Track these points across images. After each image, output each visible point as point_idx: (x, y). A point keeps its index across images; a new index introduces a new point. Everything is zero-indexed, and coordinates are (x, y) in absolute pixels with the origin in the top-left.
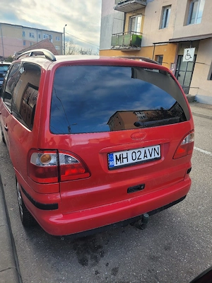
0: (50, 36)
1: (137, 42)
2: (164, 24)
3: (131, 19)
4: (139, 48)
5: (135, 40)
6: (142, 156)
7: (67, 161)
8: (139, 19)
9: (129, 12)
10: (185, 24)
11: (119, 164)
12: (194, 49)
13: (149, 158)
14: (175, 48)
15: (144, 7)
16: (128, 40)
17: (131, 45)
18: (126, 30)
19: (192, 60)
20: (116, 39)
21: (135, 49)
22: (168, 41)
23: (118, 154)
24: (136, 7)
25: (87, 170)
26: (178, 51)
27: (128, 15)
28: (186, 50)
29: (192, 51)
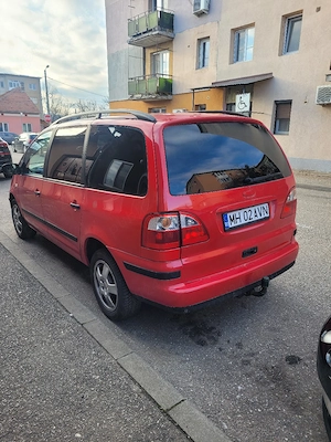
0: (22, 84)
1: (167, 88)
2: (202, 63)
3: (154, 57)
4: (170, 97)
5: (164, 85)
6: (253, 216)
7: (187, 224)
8: (166, 56)
9: (149, 47)
10: (232, 62)
11: (233, 225)
12: (249, 95)
13: (259, 217)
14: (222, 94)
15: (171, 40)
16: (153, 86)
17: (158, 93)
18: (148, 72)
19: (248, 109)
20: (134, 86)
21: (165, 98)
22: (210, 85)
23: (231, 214)
24: (159, 39)
25: (206, 233)
26: (226, 98)
27: (148, 52)
28: (238, 96)
29: (246, 97)
